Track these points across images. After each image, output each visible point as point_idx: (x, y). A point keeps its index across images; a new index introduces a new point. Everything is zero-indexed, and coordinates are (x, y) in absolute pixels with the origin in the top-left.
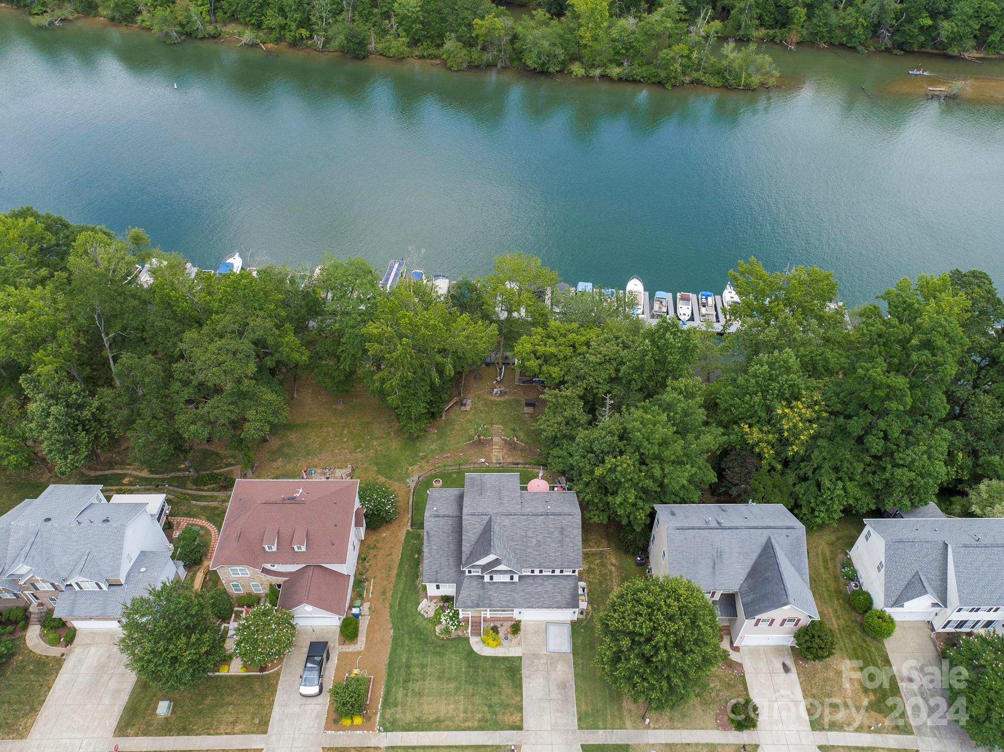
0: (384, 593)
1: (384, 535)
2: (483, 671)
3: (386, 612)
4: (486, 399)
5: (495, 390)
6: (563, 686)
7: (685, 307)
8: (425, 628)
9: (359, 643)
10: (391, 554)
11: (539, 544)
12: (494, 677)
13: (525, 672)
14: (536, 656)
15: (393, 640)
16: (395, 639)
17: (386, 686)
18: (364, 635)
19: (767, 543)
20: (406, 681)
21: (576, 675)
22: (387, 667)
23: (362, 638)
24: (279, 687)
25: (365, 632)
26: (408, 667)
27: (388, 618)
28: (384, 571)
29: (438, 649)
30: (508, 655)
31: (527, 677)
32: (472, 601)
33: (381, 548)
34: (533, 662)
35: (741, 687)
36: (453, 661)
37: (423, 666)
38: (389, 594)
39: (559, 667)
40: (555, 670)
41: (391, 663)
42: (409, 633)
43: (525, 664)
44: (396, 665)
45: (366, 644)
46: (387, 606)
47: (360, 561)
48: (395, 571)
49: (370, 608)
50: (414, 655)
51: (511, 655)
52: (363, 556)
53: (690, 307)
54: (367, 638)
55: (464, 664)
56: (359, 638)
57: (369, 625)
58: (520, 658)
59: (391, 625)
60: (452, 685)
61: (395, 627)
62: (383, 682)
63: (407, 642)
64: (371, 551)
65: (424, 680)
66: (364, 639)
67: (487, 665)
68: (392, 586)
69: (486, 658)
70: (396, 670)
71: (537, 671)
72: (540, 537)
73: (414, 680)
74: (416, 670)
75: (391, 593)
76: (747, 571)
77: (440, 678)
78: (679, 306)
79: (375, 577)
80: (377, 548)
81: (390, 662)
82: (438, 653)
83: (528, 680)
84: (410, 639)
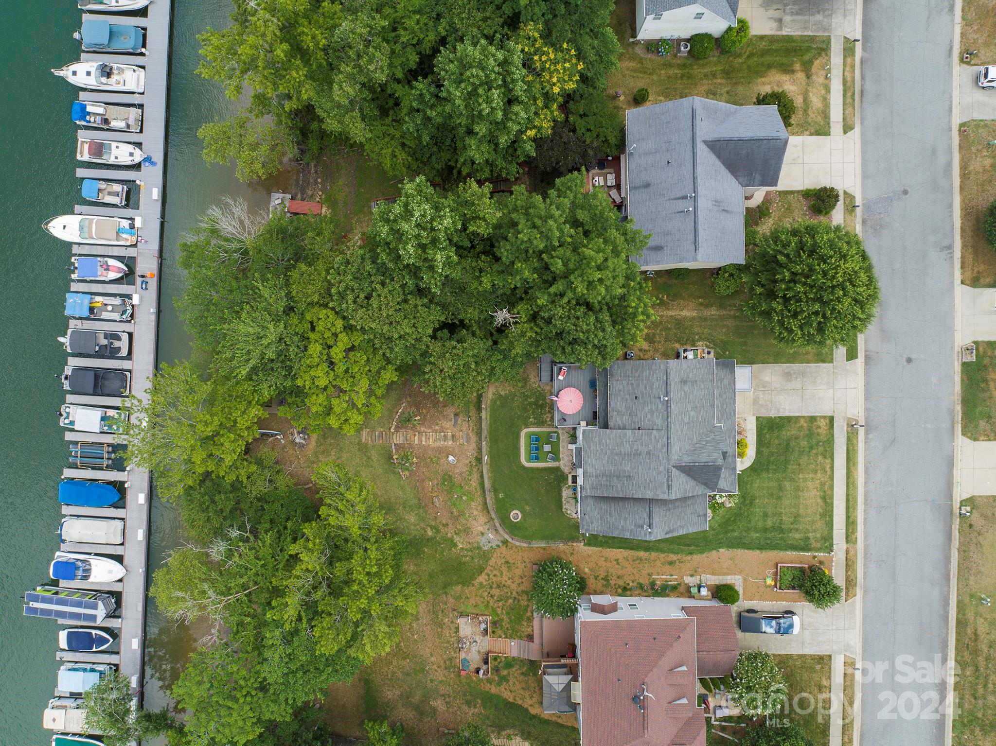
0: (671, 563)
1: (587, 570)
2: (773, 455)
3: (697, 557)
4: (316, 453)
5: (297, 440)
6: (788, 375)
7: (114, 151)
8: (723, 517)
9: (733, 582)
10: (617, 560)
11: (695, 408)
12: (780, 444)
13: (773, 414)
14: (755, 402)
15: (732, 547)
16: (731, 545)
17: (786, 550)
18: (725, 577)
19: (708, 146)
20: (782, 530)
21: (776, 362)
22: (764, 551)
23: (728, 580)
24: (783, 652)
25: (721, 577)
26: (765, 530)
27: (704, 555)
28: (641, 566)
29: (747, 502)
30: (755, 431)
31: (779, 412)
32: (730, 476)
33: (608, 572)
34: (762, 405)
35: (790, 197)
36: (761, 485)
37: (766, 515)
38: (672, 557)
39: (767, 379)
40: (771, 383)
41: (761, 548)
42: (726, 532)
43: (764, 413)
44: (762, 542)
45: (735, 574)
46: (689, 558)
47: (628, 593)
48: (641, 554)
49: (692, 576)
50: (753, 524)
51: (755, 428)
52: (620, 591)
53: (114, 145)
54: (728, 574)
55: (764, 475)
56: (729, 582)
57: (713, 574)
58: (758, 418)
59: (714, 552)
60: (787, 484)
61: (716, 548)
62: (782, 553)
63: (736, 534)
64: (612, 582)
65: (781, 513)
66: (729, 577)
67: (766, 451)
68: (663, 555)
69: (758, 452)
70: (769, 542)
71: (771, 401)
72: (689, 407)
73: (781, 524)
74: (769, 523)
75: (672, 556)
76: (729, 174)
77: (779, 498)
78: (112, 160)
79: (650, 575)
80: (607, 576)
81: (758, 549)
82: (751, 503)
83: (781, 410)
84: (733, 530)
